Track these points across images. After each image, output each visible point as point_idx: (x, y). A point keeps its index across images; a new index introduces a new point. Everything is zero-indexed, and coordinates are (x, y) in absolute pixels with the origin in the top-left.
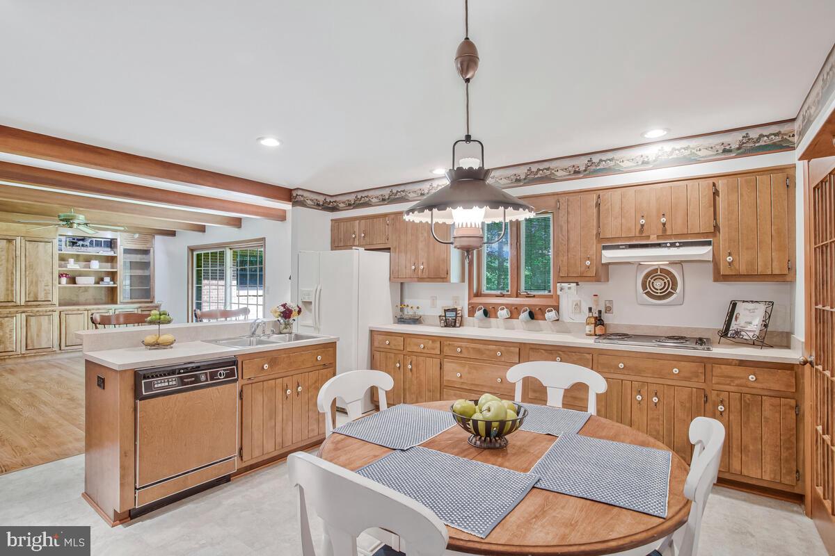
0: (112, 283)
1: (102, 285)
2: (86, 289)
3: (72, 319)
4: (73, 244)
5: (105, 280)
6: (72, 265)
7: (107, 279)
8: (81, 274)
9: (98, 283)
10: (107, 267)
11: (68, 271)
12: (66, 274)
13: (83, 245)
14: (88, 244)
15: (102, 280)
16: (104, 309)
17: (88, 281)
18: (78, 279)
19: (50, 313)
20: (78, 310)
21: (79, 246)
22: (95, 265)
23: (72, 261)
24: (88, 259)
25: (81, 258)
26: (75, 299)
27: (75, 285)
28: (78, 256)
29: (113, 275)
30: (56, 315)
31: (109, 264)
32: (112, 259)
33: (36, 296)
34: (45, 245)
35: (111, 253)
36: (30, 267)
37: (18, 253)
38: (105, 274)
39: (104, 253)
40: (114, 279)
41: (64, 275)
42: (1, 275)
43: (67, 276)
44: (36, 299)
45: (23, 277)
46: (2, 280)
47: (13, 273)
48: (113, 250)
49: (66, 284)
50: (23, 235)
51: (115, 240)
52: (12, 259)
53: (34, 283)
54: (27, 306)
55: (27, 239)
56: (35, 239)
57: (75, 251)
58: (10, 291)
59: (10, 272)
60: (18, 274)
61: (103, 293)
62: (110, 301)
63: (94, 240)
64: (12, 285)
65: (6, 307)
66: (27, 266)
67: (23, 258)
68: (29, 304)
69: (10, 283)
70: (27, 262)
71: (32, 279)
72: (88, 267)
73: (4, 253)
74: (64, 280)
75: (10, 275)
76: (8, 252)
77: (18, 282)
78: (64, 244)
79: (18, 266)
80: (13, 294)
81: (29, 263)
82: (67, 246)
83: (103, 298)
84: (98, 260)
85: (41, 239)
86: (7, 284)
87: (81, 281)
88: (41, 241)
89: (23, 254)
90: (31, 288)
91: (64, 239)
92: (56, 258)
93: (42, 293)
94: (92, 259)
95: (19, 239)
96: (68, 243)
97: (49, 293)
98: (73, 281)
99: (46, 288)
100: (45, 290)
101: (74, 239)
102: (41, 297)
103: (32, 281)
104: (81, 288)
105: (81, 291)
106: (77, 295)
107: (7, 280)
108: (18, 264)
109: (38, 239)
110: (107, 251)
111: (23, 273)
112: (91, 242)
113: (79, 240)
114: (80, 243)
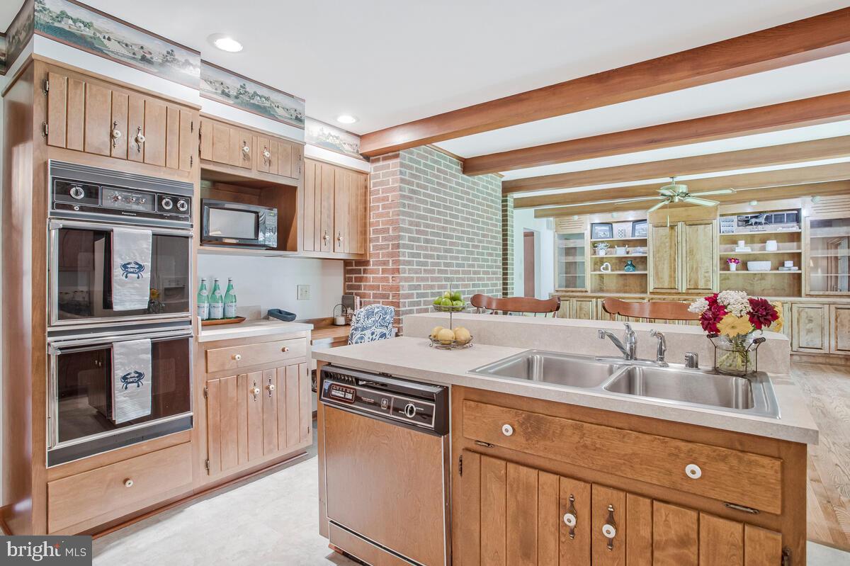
0: (797, 268)
1: (782, 271)
2: (763, 276)
4: (747, 222)
5: (786, 265)
6: (742, 248)
7: (789, 264)
8: (756, 258)
9: (778, 269)
10: (791, 248)
11: (736, 255)
12: (735, 260)
13: (756, 223)
14: (763, 221)
15: (783, 265)
17: (763, 267)
18: (750, 264)
21: (751, 225)
22: (772, 246)
23: (742, 243)
24: (764, 239)
25: (757, 239)
26: (749, 288)
27: (746, 272)
28: (752, 236)
29: (797, 258)
31: (795, 244)
32: (796, 237)
33: (696, 283)
34: (705, 228)
35: (793, 228)
36: (691, 252)
37: (680, 239)
38: (786, 257)
39: (784, 229)
40: (798, 263)
41: (733, 260)
42: (666, 262)
43: (736, 261)
44: (696, 287)
45: (684, 263)
46: (666, 266)
47: (675, 260)
48: (795, 224)
49: (737, 270)
50: (684, 220)
51: (799, 210)
52: (674, 246)
53: (694, 270)
54: (687, 294)
55: (688, 223)
56: (695, 222)
57: (747, 231)
58: (673, 277)
59: (673, 259)
60: (680, 260)
61: (786, 281)
62: (796, 293)
63: (773, 214)
64: (675, 272)
65: (670, 294)
66: (688, 251)
67: (684, 244)
68: (690, 291)
69: (673, 270)
70: (688, 247)
71: (693, 265)
72: (764, 249)
73: (668, 240)
74: (733, 266)
75: (673, 261)
76: (671, 238)
77: (680, 270)
78: (735, 224)
79: (680, 252)
80: (675, 281)
81: (690, 248)
82: (738, 226)
83: (786, 289)
84: (776, 239)
85: (702, 222)
86: (671, 271)
87: (755, 267)
88: (701, 224)
89: (684, 239)
90: (692, 274)
91: (735, 218)
92: (717, 241)
93: (703, 281)
94: (769, 239)
95: (680, 224)
96: (740, 223)
97: (710, 281)
98: (745, 267)
99: (706, 275)
100: (705, 277)
101: (748, 217)
102: (701, 284)
103: (693, 268)
104: (755, 274)
105: (756, 279)
106: (751, 284)
107: (671, 267)
108: (680, 249)
109: (698, 222)
110: (789, 227)
111: (684, 259)
112: (767, 218)
113: (752, 217)
114: (753, 221)
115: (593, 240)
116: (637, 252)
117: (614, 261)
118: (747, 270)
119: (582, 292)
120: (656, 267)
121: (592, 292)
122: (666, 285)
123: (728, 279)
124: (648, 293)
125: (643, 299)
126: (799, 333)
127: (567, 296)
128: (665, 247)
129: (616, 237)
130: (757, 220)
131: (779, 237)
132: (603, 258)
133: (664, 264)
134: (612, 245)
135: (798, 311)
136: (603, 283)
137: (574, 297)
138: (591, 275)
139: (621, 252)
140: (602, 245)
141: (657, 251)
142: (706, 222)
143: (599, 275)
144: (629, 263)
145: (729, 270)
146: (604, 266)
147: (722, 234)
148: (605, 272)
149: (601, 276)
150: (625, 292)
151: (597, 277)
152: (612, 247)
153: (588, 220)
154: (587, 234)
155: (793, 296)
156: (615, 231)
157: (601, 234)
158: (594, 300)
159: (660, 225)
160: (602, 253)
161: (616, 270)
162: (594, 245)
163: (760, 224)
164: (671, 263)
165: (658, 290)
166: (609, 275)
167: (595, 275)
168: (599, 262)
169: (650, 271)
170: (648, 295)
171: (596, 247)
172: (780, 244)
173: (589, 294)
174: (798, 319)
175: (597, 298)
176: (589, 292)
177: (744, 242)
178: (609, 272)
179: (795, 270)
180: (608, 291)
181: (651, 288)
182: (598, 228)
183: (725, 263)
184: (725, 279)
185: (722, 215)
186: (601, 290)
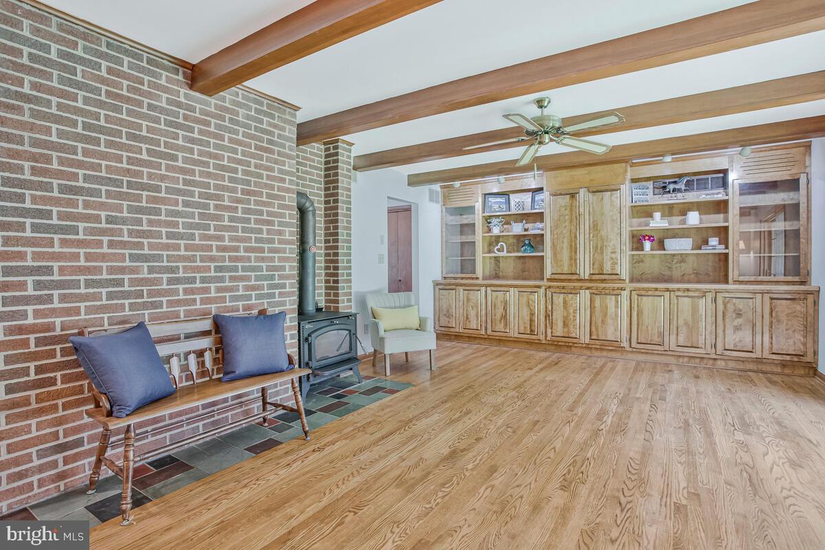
0: (723, 246)
1: (706, 250)
2: (683, 258)
3: (647, 302)
5: (710, 243)
6: (658, 222)
7: (714, 241)
8: (674, 234)
9: (701, 249)
10: (716, 220)
11: (651, 230)
12: (650, 236)
13: (674, 190)
14: (683, 187)
15: (706, 243)
16: (697, 290)
17: (683, 245)
18: (668, 243)
19: (618, 291)
20: (656, 289)
21: (669, 192)
22: (693, 218)
23: (657, 215)
24: (684, 210)
25: (675, 211)
26: (667, 273)
27: (663, 252)
28: (671, 207)
29: (723, 233)
30: (625, 294)
31: (721, 216)
32: (721, 207)
33: (601, 268)
34: (611, 195)
35: (719, 195)
36: (595, 227)
37: (582, 210)
38: (710, 232)
39: (708, 197)
40: (725, 241)
41: (647, 238)
42: (565, 240)
43: (651, 238)
44: (601, 272)
45: (587, 242)
46: (566, 245)
47: (576, 236)
48: (721, 190)
49: (651, 250)
50: (586, 185)
51: (725, 172)
52: (575, 219)
53: (599, 249)
54: (591, 281)
55: (591, 190)
56: (600, 188)
57: (666, 199)
58: (573, 260)
59: (573, 236)
60: (582, 237)
61: (710, 264)
62: (722, 278)
63: (695, 178)
64: (576, 252)
65: (570, 280)
66: (592, 226)
67: (587, 217)
68: (594, 277)
69: (574, 249)
70: (591, 221)
71: (597, 244)
72: (684, 222)
73: (567, 212)
74: (647, 245)
75: (573, 240)
76: (571, 210)
77: (582, 249)
78: (651, 191)
79: (582, 227)
80: (576, 264)
81: (593, 222)
82: (654, 194)
83: (711, 274)
84: (698, 210)
85: (607, 188)
86: (571, 252)
87: (674, 246)
88: (606, 191)
89: (587, 211)
90: (596, 255)
91: (650, 184)
92: (626, 212)
93: (609, 263)
94: (690, 210)
95: (582, 191)
96: (656, 191)
97: (617, 264)
98: (661, 246)
99: (613, 256)
100: (612, 258)
101: (666, 183)
102: (607, 268)
103: (597, 247)
104: (674, 255)
105: (675, 261)
106: (670, 268)
107: (571, 246)
108: (582, 224)
109: (603, 188)
110: (713, 194)
111: (587, 236)
112: (689, 184)
113: (670, 183)
114: (671, 187)
115: (486, 214)
116: (534, 229)
117: (511, 240)
118: (665, 250)
119: (473, 278)
120: (554, 246)
121: (484, 279)
122: (566, 270)
123: (642, 261)
124: (545, 280)
125: (539, 287)
126: (724, 331)
127: (453, 284)
128: (565, 221)
129: (513, 211)
130: (677, 187)
131: (702, 207)
132: (498, 237)
133: (563, 243)
134: (508, 219)
135: (723, 302)
136: (499, 268)
137: (462, 285)
138: (483, 257)
139: (517, 229)
140: (494, 221)
141: (556, 226)
142: (613, 187)
143: (495, 257)
144: (527, 242)
145: (643, 250)
146: (499, 247)
147: (634, 204)
148: (501, 254)
149: (497, 259)
150: (524, 279)
151: (493, 261)
152: (508, 223)
153: (480, 191)
154: (478, 205)
155: (719, 282)
156: (512, 203)
157: (496, 207)
158: (483, 289)
159: (558, 192)
160: (496, 231)
161: (514, 252)
162: (488, 220)
163: (679, 190)
164: (571, 241)
165: (556, 277)
166: (506, 257)
167: (490, 258)
168: (493, 242)
169: (548, 253)
170: (545, 283)
171: (490, 223)
172: (704, 217)
173: (480, 282)
174: (723, 312)
175: (487, 286)
176: (481, 278)
177: (660, 213)
178: (504, 254)
179: (721, 249)
180: (504, 278)
181: (548, 272)
182: (492, 200)
183: (638, 240)
184: (638, 262)
185: (634, 181)
186: (497, 277)
